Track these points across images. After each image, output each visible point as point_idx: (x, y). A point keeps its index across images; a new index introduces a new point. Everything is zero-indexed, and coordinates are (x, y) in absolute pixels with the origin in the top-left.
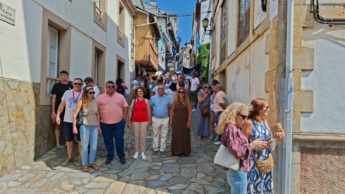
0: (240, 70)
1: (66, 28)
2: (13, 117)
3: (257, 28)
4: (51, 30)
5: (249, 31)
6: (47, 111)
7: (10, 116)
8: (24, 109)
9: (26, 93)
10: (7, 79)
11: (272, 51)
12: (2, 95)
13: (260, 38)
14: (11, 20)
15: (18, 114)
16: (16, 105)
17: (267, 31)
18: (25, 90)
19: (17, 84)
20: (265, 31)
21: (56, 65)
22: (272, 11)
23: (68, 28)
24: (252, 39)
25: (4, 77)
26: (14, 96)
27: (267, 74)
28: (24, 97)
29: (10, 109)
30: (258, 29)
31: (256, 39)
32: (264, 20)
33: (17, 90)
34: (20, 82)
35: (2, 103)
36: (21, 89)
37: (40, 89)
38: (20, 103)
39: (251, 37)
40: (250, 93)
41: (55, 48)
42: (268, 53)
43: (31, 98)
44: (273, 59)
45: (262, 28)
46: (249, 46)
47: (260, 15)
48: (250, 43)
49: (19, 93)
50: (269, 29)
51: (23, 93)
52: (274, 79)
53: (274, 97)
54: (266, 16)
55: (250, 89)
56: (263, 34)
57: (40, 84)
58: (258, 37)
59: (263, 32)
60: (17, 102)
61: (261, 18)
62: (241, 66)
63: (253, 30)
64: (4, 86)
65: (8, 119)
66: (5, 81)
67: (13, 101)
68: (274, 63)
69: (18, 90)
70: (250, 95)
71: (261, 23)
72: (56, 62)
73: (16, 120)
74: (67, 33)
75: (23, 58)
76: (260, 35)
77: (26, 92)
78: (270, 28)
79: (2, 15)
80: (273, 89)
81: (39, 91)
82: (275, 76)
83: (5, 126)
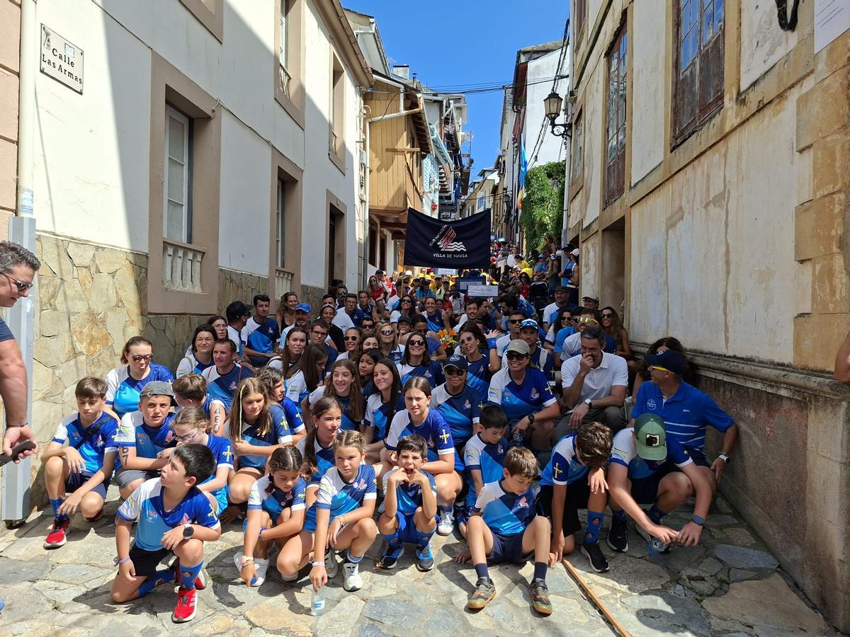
0: (684, 213)
1: (210, 113)
2: (81, 341)
3: (754, 84)
4: (170, 117)
5: (721, 98)
6: (165, 328)
7: (75, 338)
8: (108, 320)
9: (113, 277)
10: (66, 237)
11: (828, 139)
12: (53, 280)
13: (768, 112)
14: (74, 78)
15: (93, 333)
16: (89, 308)
17: (798, 86)
18: (112, 269)
19: (91, 252)
20: (792, 86)
21: (185, 209)
22: (821, 24)
23: (213, 111)
24: (736, 117)
25: (57, 232)
26: (83, 284)
27: (803, 208)
28: (107, 290)
29: (72, 318)
30: (758, 88)
31: (753, 115)
32: (788, 55)
33: (89, 270)
34: (97, 248)
35: (52, 301)
36: (101, 268)
37: (147, 270)
38: (99, 306)
39: (730, 113)
40: (728, 272)
41: (183, 165)
42: (809, 147)
43: (125, 291)
44: (834, 160)
45: (780, 80)
46: (722, 142)
47: (767, 46)
48: (727, 129)
49: (96, 276)
50: (812, 76)
51: (105, 278)
52: (839, 220)
53: (837, 273)
54: (798, 43)
55: (728, 263)
56: (781, 96)
57: (147, 257)
58: (759, 111)
59: (785, 91)
60: (91, 302)
61: (771, 53)
62: (688, 202)
63: (739, 94)
64: (59, 255)
65: (68, 347)
66: (60, 243)
67: (81, 299)
68: (838, 171)
69: (93, 270)
70: (728, 277)
71: (777, 67)
72: (185, 202)
73: (88, 351)
74: (213, 124)
75: (105, 184)
76: (770, 102)
77: (113, 274)
78: (816, 72)
79: (49, 63)
80: (835, 249)
81: (147, 274)
82: (843, 212)
83: (61, 365)
